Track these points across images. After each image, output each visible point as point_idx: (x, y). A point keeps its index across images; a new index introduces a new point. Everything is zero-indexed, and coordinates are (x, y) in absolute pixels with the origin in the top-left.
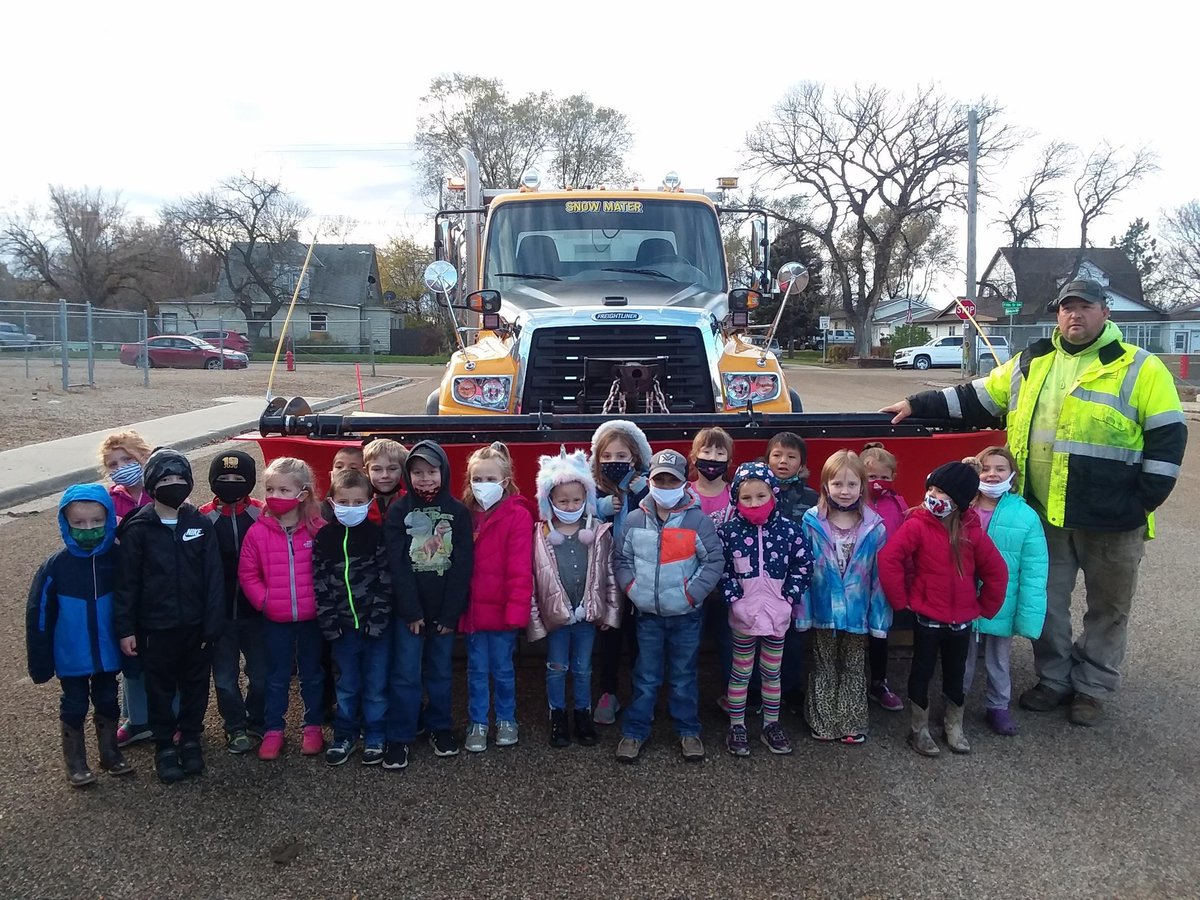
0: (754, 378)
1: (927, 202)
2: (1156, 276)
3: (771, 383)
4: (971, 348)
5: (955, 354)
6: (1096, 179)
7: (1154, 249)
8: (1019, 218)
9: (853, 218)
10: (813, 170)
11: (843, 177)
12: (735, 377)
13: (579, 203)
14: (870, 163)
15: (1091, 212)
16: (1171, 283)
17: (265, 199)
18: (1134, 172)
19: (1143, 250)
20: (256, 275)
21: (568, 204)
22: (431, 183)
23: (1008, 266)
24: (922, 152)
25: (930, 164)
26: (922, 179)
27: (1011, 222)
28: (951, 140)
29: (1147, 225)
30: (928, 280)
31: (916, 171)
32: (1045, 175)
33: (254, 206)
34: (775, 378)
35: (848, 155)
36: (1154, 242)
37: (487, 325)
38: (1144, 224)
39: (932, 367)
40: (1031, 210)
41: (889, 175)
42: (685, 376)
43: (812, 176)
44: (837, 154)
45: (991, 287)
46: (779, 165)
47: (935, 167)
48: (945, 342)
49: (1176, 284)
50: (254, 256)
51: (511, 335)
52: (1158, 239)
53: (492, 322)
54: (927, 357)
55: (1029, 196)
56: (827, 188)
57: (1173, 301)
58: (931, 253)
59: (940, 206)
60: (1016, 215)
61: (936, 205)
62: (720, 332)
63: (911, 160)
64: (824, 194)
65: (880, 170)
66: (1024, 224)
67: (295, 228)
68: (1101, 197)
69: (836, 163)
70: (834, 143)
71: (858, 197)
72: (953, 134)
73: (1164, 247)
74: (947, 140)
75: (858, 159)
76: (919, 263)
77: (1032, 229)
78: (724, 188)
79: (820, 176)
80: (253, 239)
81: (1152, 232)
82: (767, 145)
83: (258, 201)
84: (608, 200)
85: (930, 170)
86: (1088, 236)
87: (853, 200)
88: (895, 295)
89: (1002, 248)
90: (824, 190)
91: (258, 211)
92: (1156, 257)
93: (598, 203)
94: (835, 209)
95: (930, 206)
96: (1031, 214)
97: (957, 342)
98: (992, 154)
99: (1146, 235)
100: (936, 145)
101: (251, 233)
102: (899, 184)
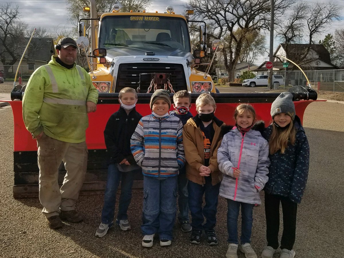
0: (202, 84)
1: (255, 26)
2: (335, 55)
3: (209, 85)
4: (271, 79)
5: (266, 81)
6: (315, 19)
7: (334, 45)
8: (288, 33)
9: (229, 32)
10: (214, 15)
11: (225, 17)
12: (195, 83)
13: (135, 17)
14: (235, 12)
15: (313, 31)
16: (340, 57)
17: (11, 20)
18: (328, 17)
19: (330, 46)
20: (7, 49)
21: (131, 17)
22: (74, 16)
23: (284, 50)
24: (253, 9)
25: (256, 13)
26: (254, 19)
27: (285, 34)
28: (264, 4)
29: (332, 36)
30: (254, 56)
31: (251, 15)
32: (297, 18)
33: (7, 23)
34: (210, 84)
35: (227, 9)
36: (334, 42)
37: (101, 62)
38: (331, 36)
39: (256, 86)
40: (292, 30)
41: (242, 17)
42: (177, 83)
43: (214, 17)
44: (223, 9)
45: (277, 57)
46: (202, 12)
47: (258, 14)
48: (261, 77)
49: (342, 58)
50: (7, 41)
51: (110, 66)
52: (336, 41)
53: (103, 61)
54: (254, 83)
55: (292, 25)
56: (219, 21)
57: (340, 64)
58: (255, 46)
59: (260, 28)
60: (287, 32)
61: (258, 28)
62: (190, 66)
63: (250, 11)
64: (218, 23)
65: (238, 15)
66: (290, 35)
67: (22, 31)
68: (317, 25)
69: (222, 12)
70: (222, 5)
71: (230, 25)
72: (265, 2)
73: (337, 45)
74: (263, 4)
75: (231, 10)
76: (251, 50)
77: (293, 37)
78: (188, 14)
79: (216, 17)
80: (6, 35)
81: (334, 40)
82: (198, 5)
83: (8, 21)
84: (147, 16)
85: (256, 15)
86: (312, 40)
87: (228, 26)
88: (242, 61)
89: (281, 44)
90: (218, 21)
91: (8, 25)
92: (335, 48)
93: (142, 17)
94: (222, 29)
95: (256, 28)
96: (292, 31)
97: (265, 77)
98: (279, 9)
99: (331, 40)
100: (258, 6)
101: (5, 32)
102: (245, 20)
